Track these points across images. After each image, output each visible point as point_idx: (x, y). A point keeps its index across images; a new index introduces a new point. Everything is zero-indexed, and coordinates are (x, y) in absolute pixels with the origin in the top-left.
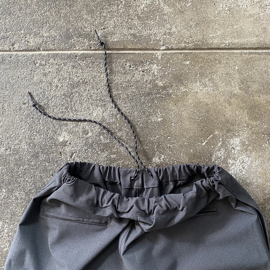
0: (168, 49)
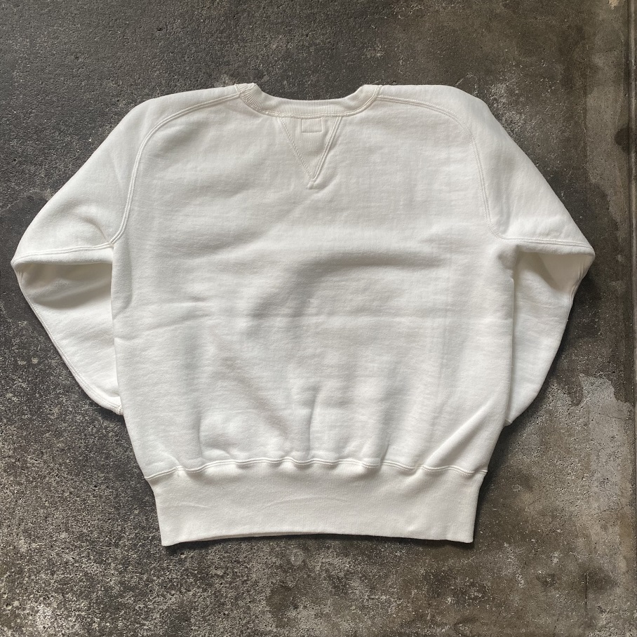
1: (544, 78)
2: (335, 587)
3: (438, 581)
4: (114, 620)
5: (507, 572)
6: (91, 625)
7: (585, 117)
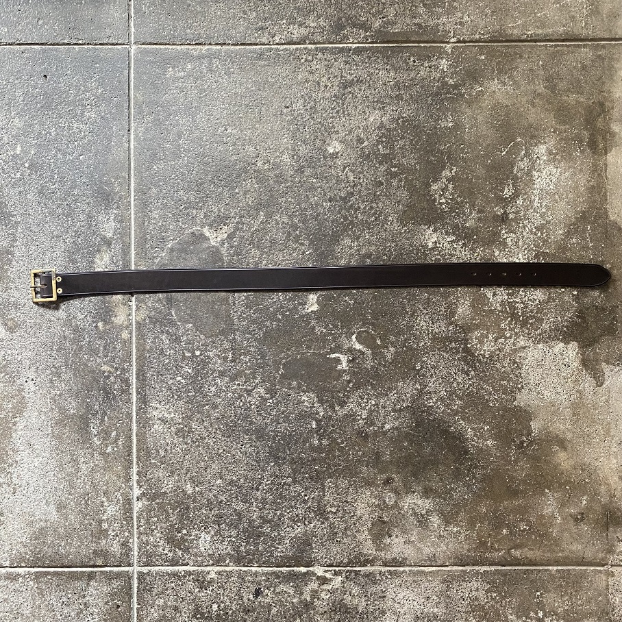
0: (459, 41)
1: (575, 141)
2: (419, 522)
3: (496, 517)
4: (256, 544)
5: (547, 511)
6: (239, 547)
7: (606, 171)
